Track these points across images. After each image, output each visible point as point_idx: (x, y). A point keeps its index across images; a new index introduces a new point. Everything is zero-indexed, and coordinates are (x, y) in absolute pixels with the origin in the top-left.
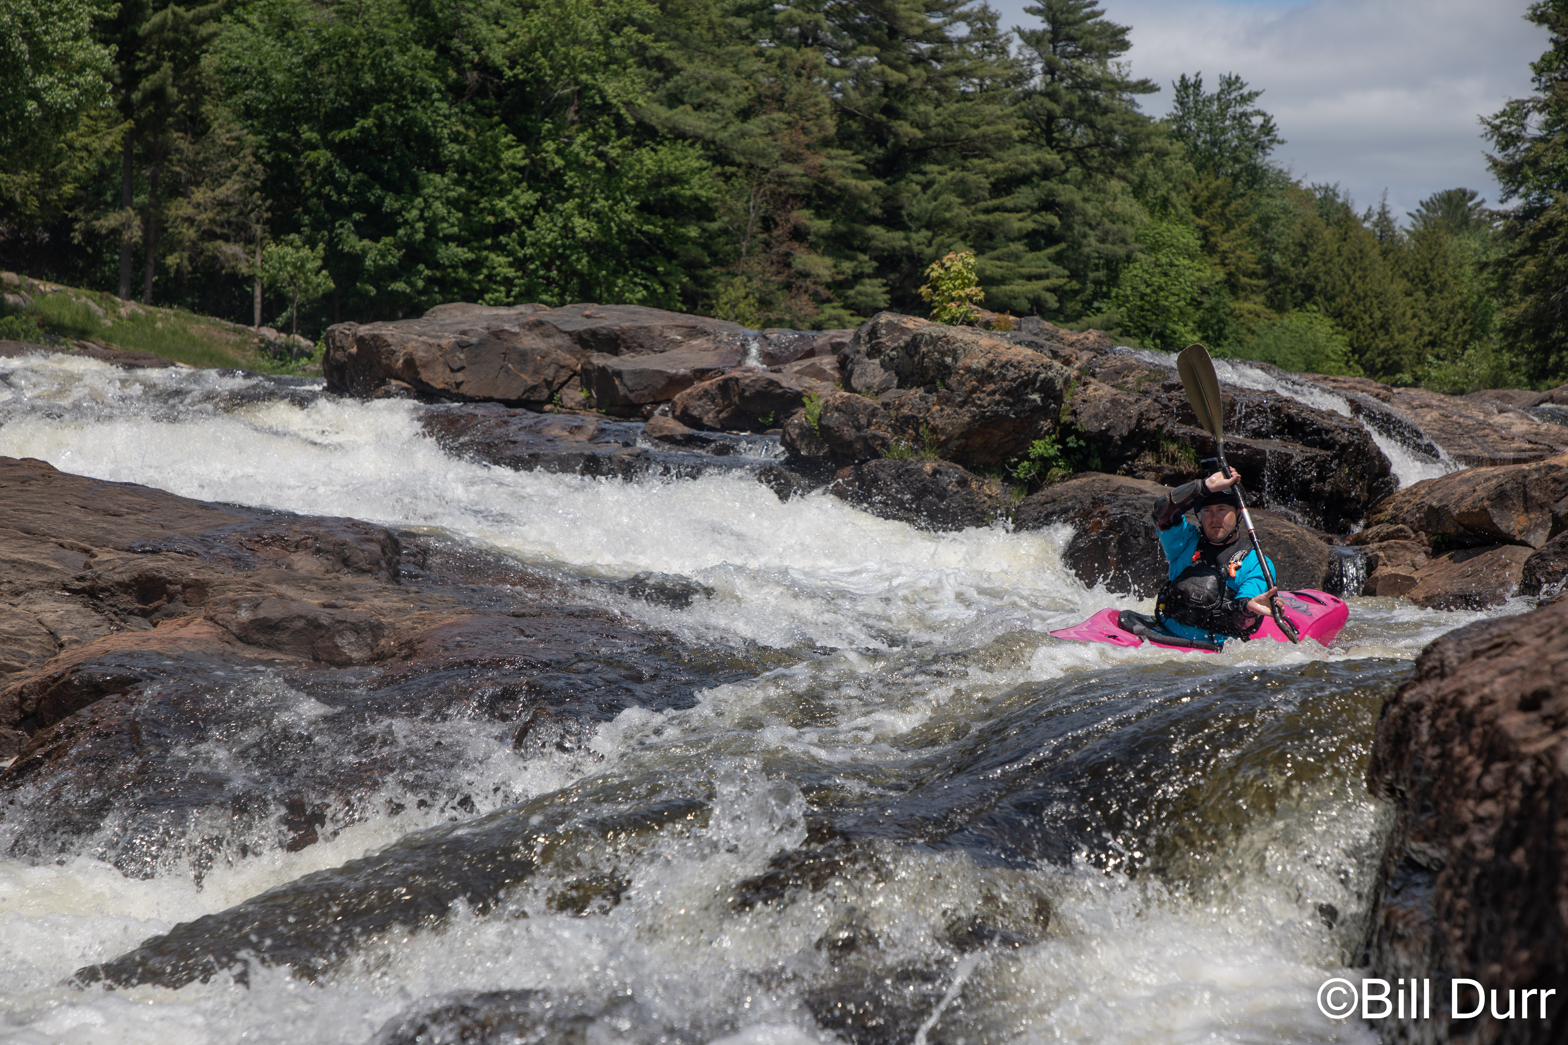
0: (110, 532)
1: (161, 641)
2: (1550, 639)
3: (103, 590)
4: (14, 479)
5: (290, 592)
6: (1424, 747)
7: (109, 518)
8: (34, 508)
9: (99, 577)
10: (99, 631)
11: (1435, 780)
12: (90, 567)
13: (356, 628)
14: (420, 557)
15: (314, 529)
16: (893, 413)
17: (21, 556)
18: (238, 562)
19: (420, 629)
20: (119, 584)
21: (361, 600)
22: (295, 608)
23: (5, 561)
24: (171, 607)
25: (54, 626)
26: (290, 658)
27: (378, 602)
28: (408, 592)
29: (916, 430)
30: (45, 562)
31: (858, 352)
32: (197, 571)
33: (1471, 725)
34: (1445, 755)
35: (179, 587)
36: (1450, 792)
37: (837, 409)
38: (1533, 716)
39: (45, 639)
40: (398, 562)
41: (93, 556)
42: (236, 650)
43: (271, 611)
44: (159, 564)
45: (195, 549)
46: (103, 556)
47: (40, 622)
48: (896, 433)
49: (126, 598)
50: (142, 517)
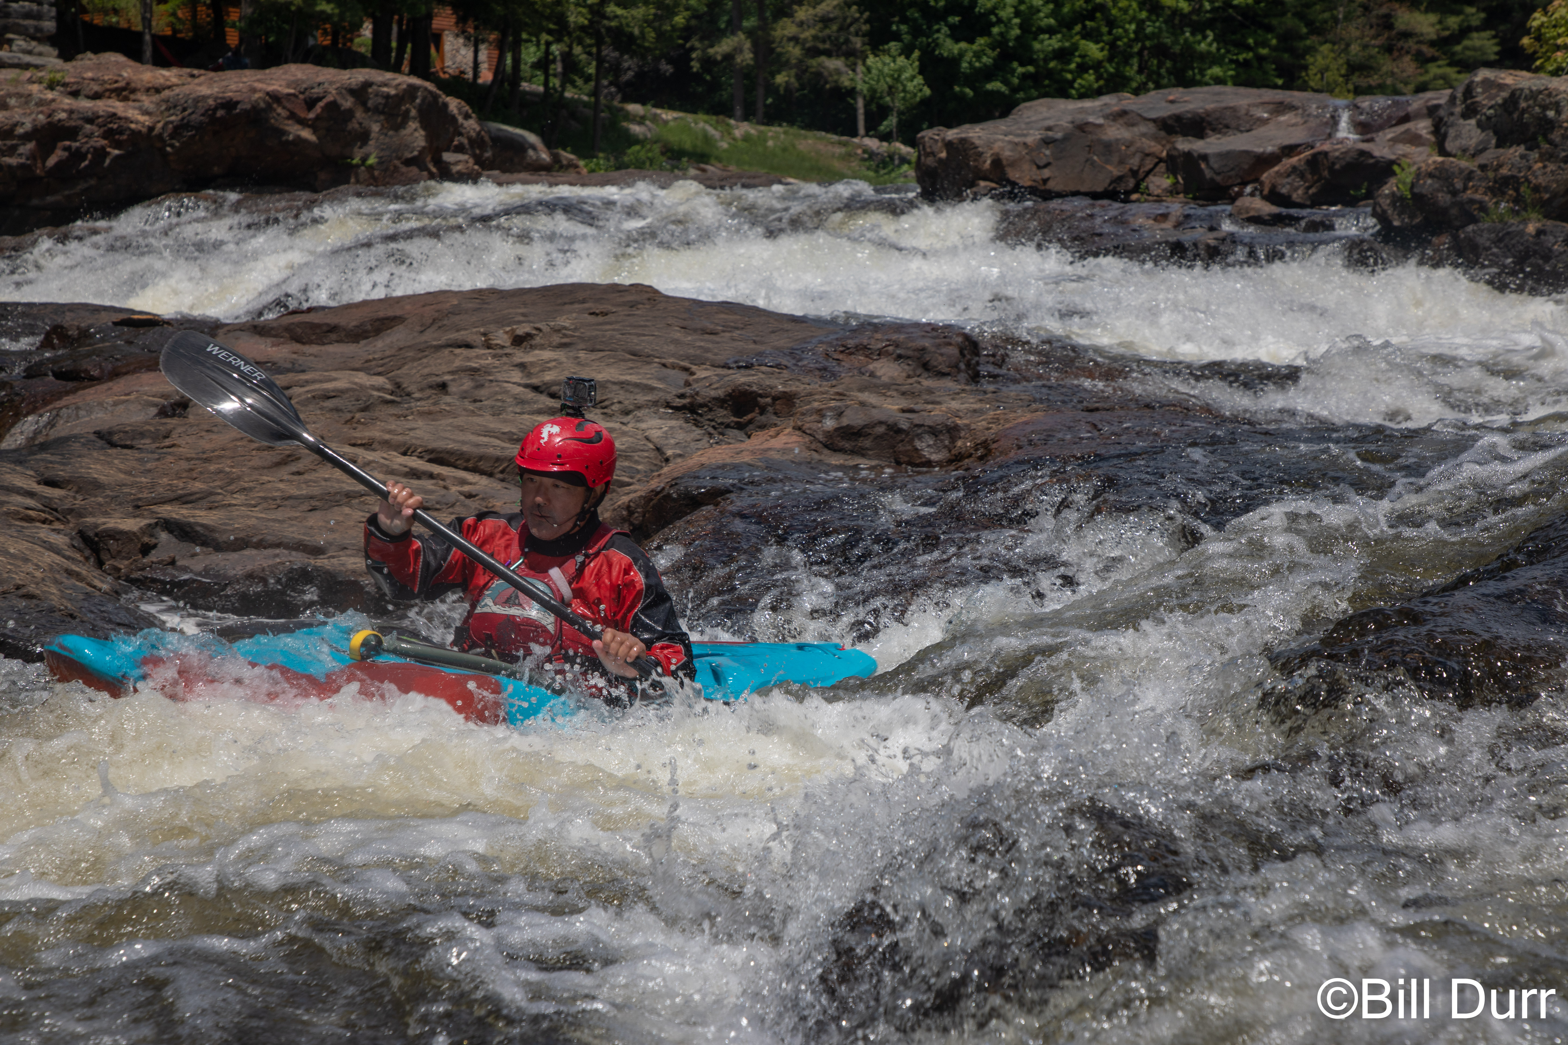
0: (707, 350)
1: (754, 452)
3: (701, 406)
4: (624, 304)
5: (872, 398)
7: (707, 336)
8: (640, 331)
9: (697, 394)
10: (700, 445)
12: (690, 385)
13: (934, 431)
14: (997, 357)
15: (895, 336)
16: (1491, 174)
17: (628, 378)
18: (824, 372)
19: (995, 429)
20: (716, 399)
21: (939, 403)
22: (876, 415)
23: (614, 383)
24: (763, 419)
25: (661, 442)
26: (874, 463)
27: (955, 405)
28: (985, 393)
29: (1517, 190)
30: (650, 382)
31: (1452, 114)
32: (784, 384)
35: (769, 400)
37: (1431, 175)
39: (652, 454)
40: (978, 364)
41: (692, 374)
42: (822, 457)
43: (854, 418)
44: (751, 379)
45: (784, 362)
46: (701, 373)
47: (647, 439)
48: (1495, 196)
49: (722, 412)
50: (736, 334)
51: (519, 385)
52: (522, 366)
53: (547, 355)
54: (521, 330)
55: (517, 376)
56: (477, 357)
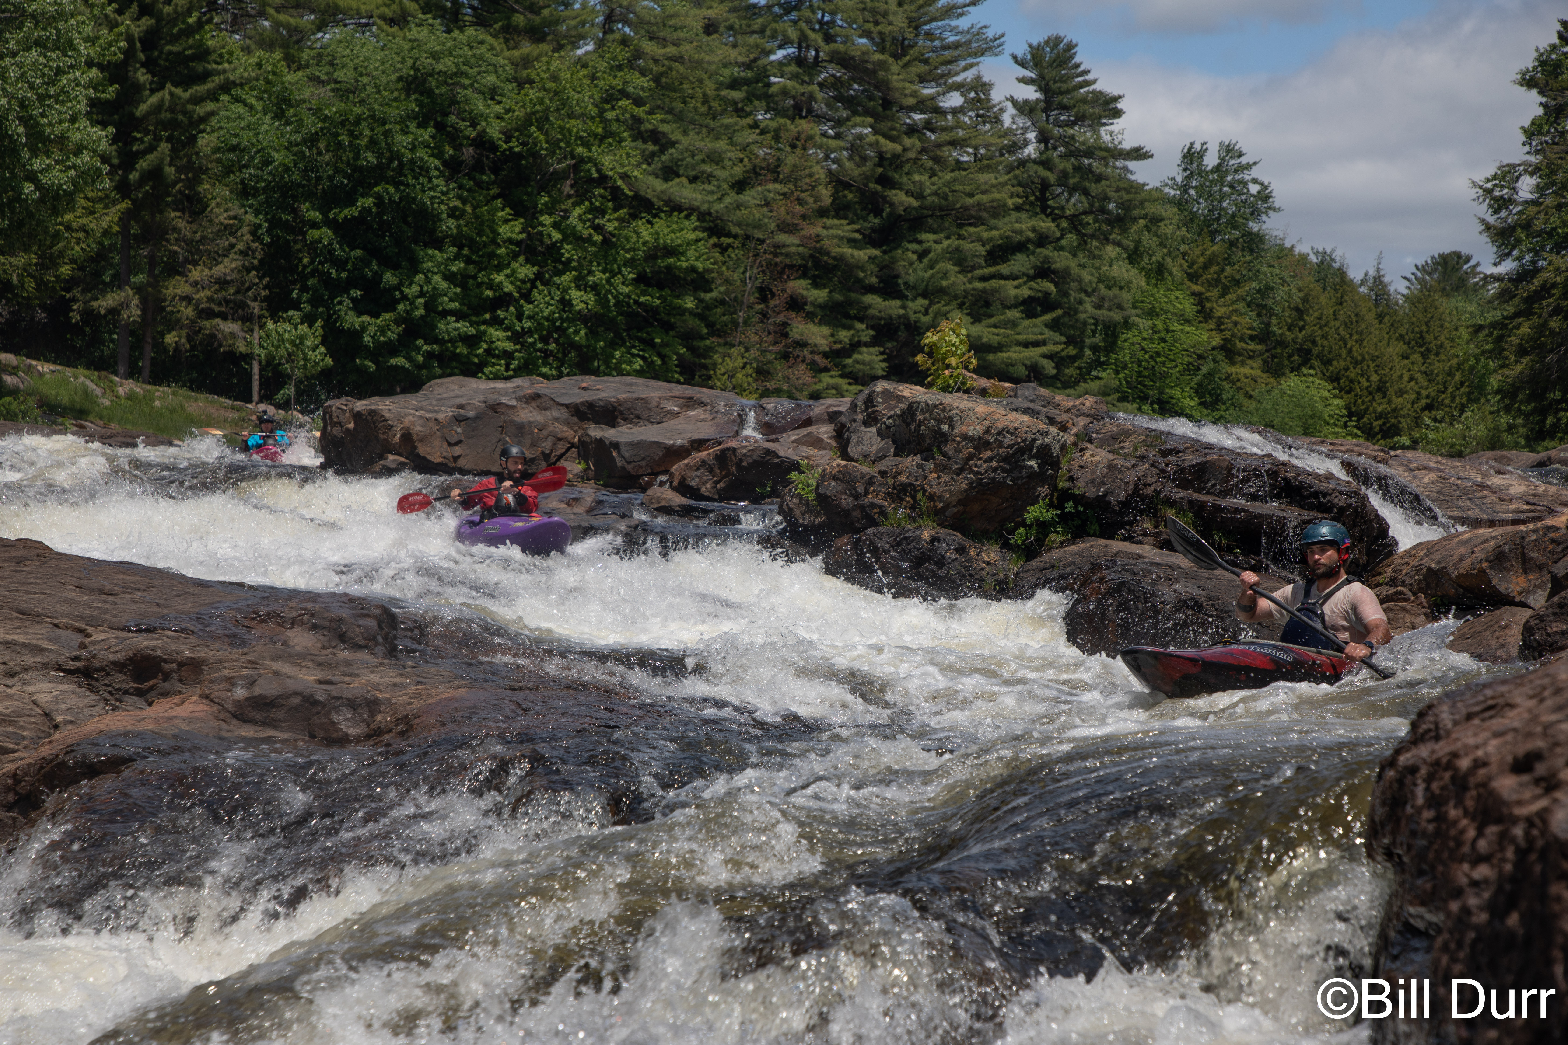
0: (106, 611)
1: (157, 720)
2: (1542, 700)
3: (97, 670)
4: (10, 560)
5: (285, 668)
6: (1419, 810)
7: (104, 597)
8: (29, 588)
9: (94, 656)
10: (94, 711)
11: (1431, 843)
12: (85, 647)
13: (352, 704)
14: (416, 632)
15: (310, 605)
16: (890, 481)
17: (15, 637)
18: (234, 640)
19: (417, 704)
20: (114, 663)
21: (357, 676)
22: (291, 685)
23: (1, 643)
24: (167, 685)
25: (49, 707)
26: (285, 736)
27: (374, 678)
28: (404, 667)
29: (914, 497)
30: (40, 643)
31: (855, 421)
32: (192, 649)
33: (1465, 788)
34: (1440, 818)
35: (174, 666)
36: (1445, 855)
37: (834, 478)
38: (1526, 778)
39: (40, 720)
40: (395, 637)
41: (88, 635)
42: (231, 728)
43: (266, 688)
44: (154, 643)
45: (191, 627)
46: (98, 635)
47: (35, 703)
48: (893, 501)
49: (121, 677)
50: (137, 595)
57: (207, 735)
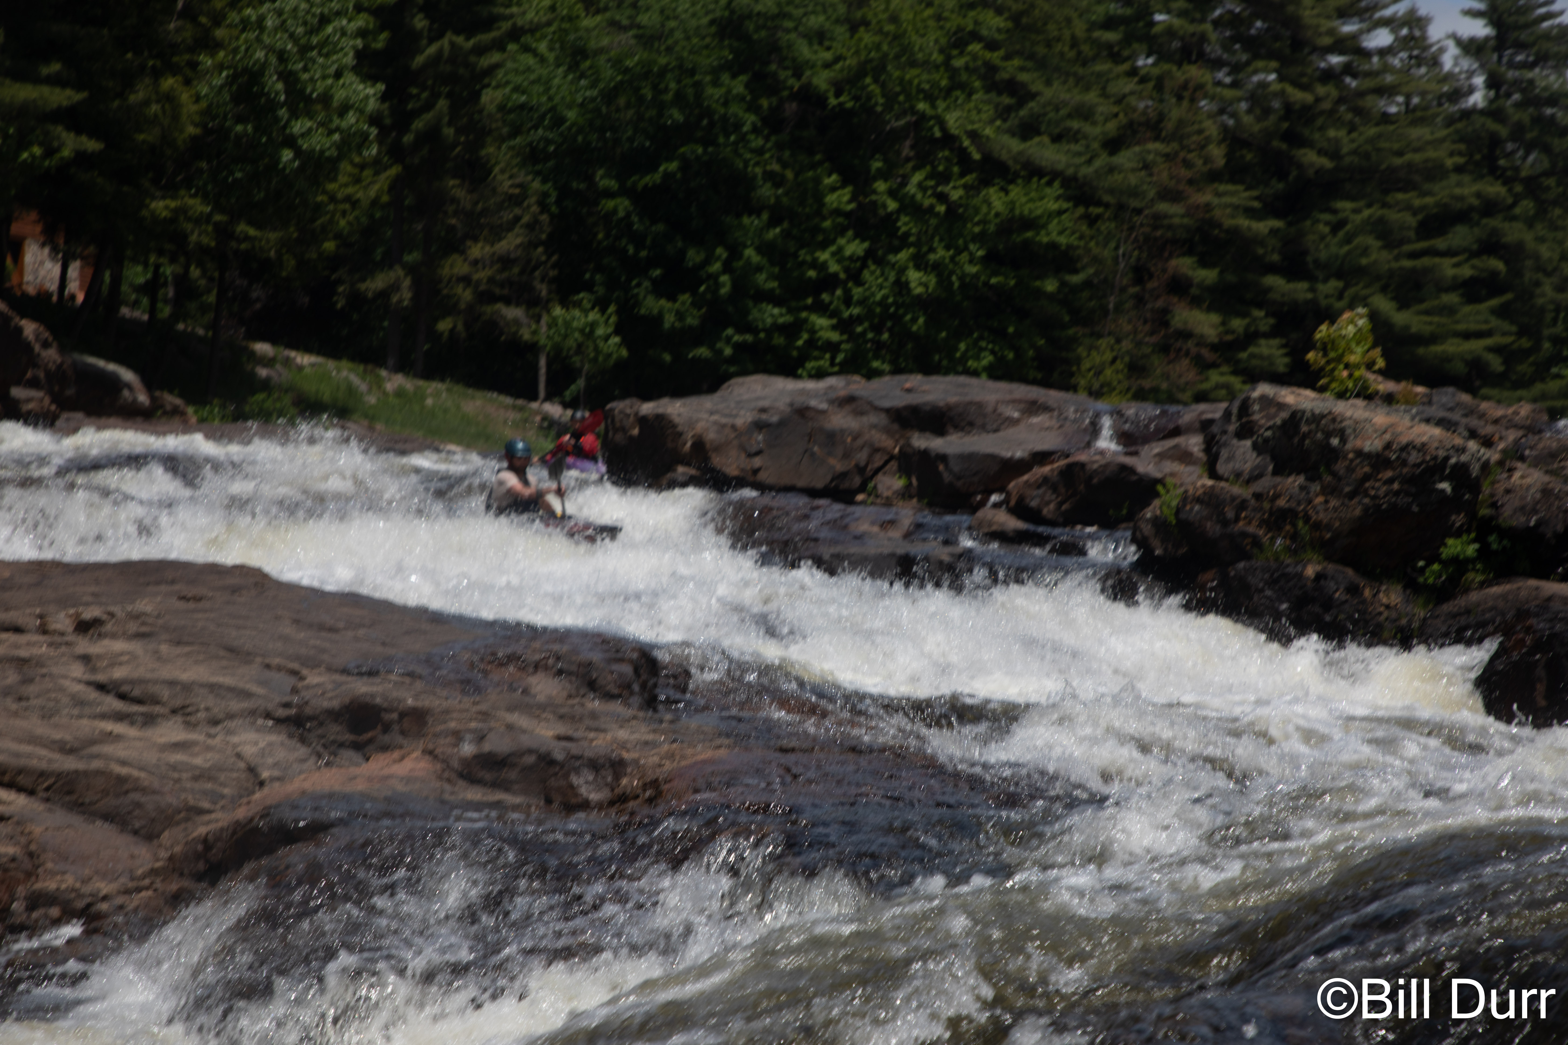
0: (324, 651)
1: (370, 779)
3: (310, 718)
4: (224, 589)
5: (522, 721)
7: (324, 634)
8: (240, 622)
9: (306, 703)
10: (304, 766)
12: (298, 692)
13: (595, 765)
14: (681, 679)
15: (556, 647)
16: (1266, 505)
17: (221, 680)
18: (466, 686)
19: (668, 766)
20: (328, 711)
21: (604, 731)
22: (526, 741)
23: (202, 685)
24: (386, 738)
25: (254, 761)
26: (518, 800)
27: (622, 734)
28: (662, 721)
29: (1295, 526)
30: (247, 686)
31: (1226, 432)
32: (416, 697)
35: (395, 716)
37: (1198, 500)
39: (243, 776)
41: (302, 678)
42: (456, 790)
43: (497, 744)
44: (374, 689)
45: (419, 670)
46: (314, 678)
47: (239, 756)
48: (1269, 530)
49: (335, 728)
50: (361, 632)
51: (80, 681)
52: (86, 659)
53: (119, 646)
54: (89, 614)
55: (77, 670)
56: (29, 644)
57: (426, 798)
